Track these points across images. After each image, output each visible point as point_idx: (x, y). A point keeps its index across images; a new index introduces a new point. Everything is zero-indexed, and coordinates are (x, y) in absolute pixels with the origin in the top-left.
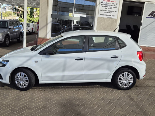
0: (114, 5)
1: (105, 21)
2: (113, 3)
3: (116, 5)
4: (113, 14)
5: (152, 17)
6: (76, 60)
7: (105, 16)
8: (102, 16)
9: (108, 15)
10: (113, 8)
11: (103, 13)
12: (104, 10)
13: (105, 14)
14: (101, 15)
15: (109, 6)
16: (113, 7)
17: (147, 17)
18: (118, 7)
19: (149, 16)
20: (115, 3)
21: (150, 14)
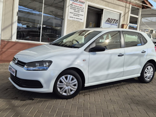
0: (81, 9)
1: (74, 24)
2: (81, 6)
3: (82, 9)
4: (80, 17)
5: (109, 23)
6: (119, 56)
7: (74, 19)
8: (71, 19)
9: (76, 18)
10: (80, 12)
11: (72, 15)
12: (73, 13)
13: (74, 17)
14: (70, 17)
15: (77, 9)
16: (80, 10)
17: (105, 23)
18: (84, 11)
19: (106, 22)
20: (82, 7)
21: (107, 21)
